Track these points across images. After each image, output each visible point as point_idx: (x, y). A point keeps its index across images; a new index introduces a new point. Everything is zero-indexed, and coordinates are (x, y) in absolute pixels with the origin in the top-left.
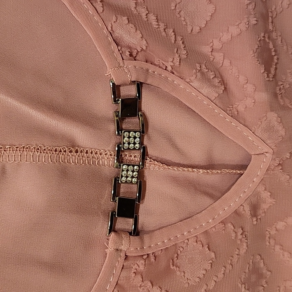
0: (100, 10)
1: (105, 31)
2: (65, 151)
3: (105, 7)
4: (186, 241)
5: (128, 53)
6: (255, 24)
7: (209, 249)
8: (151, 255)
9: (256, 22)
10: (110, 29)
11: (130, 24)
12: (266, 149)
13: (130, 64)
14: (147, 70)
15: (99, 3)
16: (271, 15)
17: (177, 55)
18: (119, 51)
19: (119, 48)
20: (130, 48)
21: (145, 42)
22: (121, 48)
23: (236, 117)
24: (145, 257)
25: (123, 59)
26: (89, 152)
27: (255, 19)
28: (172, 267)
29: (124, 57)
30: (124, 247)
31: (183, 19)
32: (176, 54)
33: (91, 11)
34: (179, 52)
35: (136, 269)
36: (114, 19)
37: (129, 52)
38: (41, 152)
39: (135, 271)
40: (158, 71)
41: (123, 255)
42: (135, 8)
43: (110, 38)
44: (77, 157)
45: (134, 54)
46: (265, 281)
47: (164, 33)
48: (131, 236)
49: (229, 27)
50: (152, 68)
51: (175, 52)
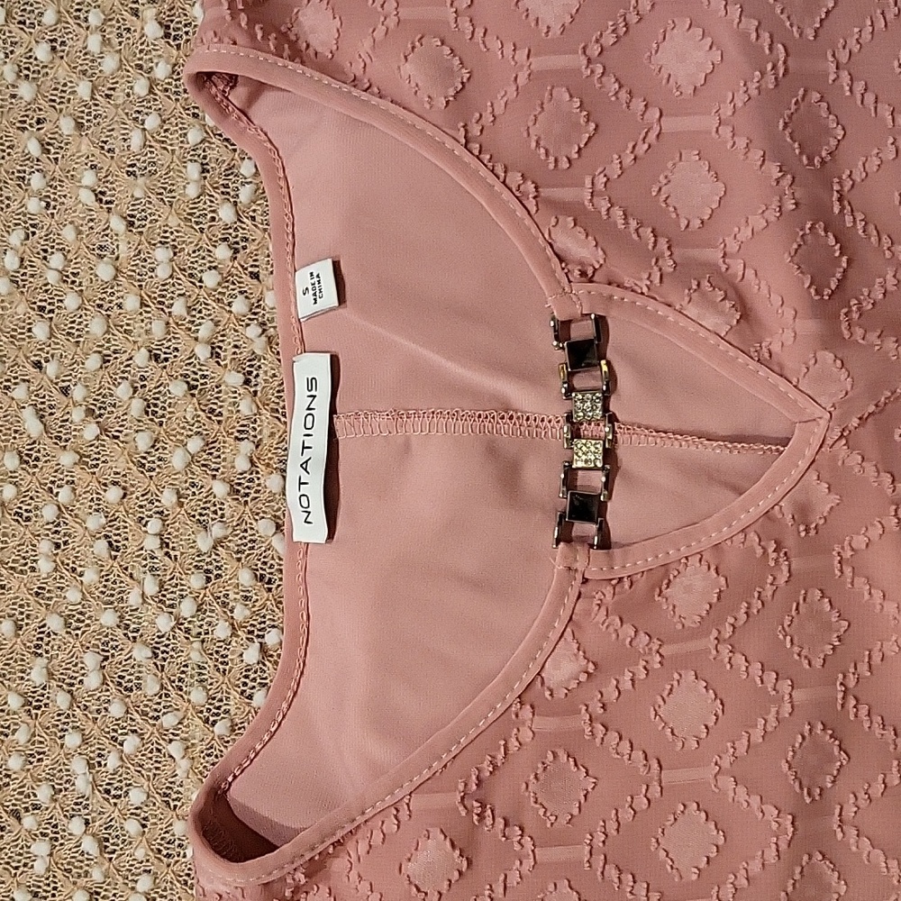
0: (533, 209)
1: (541, 241)
2: (493, 418)
3: (540, 206)
4: (683, 561)
5: (577, 273)
6: (793, 210)
7: (717, 573)
8: (625, 579)
9: (794, 206)
10: (547, 236)
11: (578, 227)
12: (818, 412)
13: (581, 289)
14: (611, 297)
15: (531, 199)
16: (839, 188)
17: (656, 269)
18: (563, 269)
19: (563, 265)
20: (581, 264)
21: (601, 253)
22: (566, 265)
23: (767, 361)
24: (614, 582)
25: (570, 282)
26: (532, 418)
27: (793, 201)
28: (657, 598)
29: (571, 279)
30: (580, 565)
31: (671, 209)
32: (655, 267)
33: (520, 212)
34: (660, 263)
35: (601, 600)
36: (553, 221)
37: (580, 270)
38: (457, 419)
39: (599, 602)
40: (629, 297)
41: (579, 577)
42: (591, 201)
43: (549, 251)
44: (511, 425)
45: (590, 272)
46: (835, 636)
47: (635, 236)
48: (591, 550)
49: (748, 218)
50: (617, 294)
51: (653, 264)
